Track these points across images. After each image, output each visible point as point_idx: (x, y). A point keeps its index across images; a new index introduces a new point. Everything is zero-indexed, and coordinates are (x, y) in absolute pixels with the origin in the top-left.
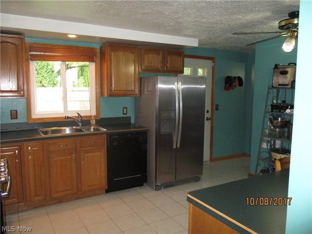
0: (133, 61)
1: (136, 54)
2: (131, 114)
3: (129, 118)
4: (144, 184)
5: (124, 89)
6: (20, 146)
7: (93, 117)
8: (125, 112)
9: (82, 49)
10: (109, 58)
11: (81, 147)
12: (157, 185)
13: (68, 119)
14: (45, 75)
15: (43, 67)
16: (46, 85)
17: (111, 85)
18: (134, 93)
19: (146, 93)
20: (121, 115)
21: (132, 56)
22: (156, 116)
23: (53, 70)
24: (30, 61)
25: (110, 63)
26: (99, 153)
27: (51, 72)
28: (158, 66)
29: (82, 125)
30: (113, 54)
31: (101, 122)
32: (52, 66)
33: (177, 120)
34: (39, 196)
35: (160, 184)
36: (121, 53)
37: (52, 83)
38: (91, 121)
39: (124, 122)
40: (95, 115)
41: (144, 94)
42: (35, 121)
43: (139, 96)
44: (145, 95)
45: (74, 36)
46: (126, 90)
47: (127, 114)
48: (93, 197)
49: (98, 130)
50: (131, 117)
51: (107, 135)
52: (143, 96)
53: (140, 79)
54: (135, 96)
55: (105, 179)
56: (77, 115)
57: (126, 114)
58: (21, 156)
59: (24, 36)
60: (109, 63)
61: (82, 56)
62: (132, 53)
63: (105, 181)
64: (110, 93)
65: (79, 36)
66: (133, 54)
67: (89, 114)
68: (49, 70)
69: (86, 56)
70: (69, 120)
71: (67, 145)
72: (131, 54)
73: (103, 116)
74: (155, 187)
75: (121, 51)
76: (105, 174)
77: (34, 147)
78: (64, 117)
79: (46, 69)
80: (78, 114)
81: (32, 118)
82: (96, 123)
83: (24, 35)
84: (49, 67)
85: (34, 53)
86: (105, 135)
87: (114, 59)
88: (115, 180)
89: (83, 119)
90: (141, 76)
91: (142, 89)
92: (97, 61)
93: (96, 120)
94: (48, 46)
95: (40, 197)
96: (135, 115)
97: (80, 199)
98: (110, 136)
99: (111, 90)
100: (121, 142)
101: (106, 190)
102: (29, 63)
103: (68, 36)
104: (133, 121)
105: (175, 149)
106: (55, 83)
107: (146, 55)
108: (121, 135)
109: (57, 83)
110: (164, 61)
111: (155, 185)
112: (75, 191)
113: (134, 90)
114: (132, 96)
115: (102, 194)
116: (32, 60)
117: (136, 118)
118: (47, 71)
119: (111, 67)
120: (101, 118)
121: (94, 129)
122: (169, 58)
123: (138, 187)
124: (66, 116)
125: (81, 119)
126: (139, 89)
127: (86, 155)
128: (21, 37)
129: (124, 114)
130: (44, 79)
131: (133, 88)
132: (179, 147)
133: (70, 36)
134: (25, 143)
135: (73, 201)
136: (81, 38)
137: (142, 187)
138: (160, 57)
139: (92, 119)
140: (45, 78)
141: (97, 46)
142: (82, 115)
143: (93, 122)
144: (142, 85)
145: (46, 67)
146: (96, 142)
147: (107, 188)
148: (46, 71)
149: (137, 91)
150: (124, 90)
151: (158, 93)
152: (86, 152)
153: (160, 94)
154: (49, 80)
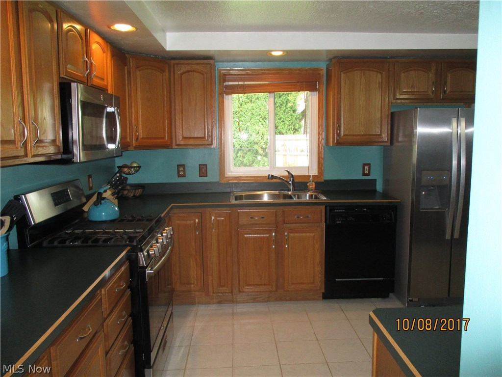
0: (379, 86)
1: (384, 73)
2: (377, 174)
3: (374, 182)
4: (391, 295)
5: (362, 133)
6: (201, 213)
7: (311, 178)
8: (367, 172)
9: (298, 71)
10: (336, 82)
11: (284, 222)
12: (410, 300)
13: (272, 179)
14: (283, 116)
15: (281, 104)
16: (284, 131)
17: (340, 127)
18: (381, 140)
19: (400, 139)
20: (360, 177)
21: (376, 78)
22: (413, 180)
23: (294, 109)
24: (225, 95)
25: (338, 92)
26: (312, 234)
27: (292, 112)
28: (427, 92)
29: (294, 190)
30: (343, 75)
31: (324, 186)
32: (294, 103)
33: (454, 188)
34: (223, 286)
35: (417, 300)
36: (357, 74)
37: (293, 128)
38: (308, 184)
39: (365, 187)
40: (317, 174)
41: (398, 141)
42: (229, 180)
43: (388, 144)
44: (400, 142)
45: (280, 53)
46: (366, 135)
47: (370, 175)
48: (303, 302)
49: (316, 197)
50: (376, 180)
51: (326, 207)
52: (396, 144)
53: (392, 115)
54: (382, 144)
55: (320, 276)
56: (287, 174)
57: (368, 174)
58: (202, 227)
59: (214, 61)
60: (336, 92)
61: (298, 82)
62: (377, 72)
63: (320, 279)
64: (338, 140)
65: (288, 53)
66: (379, 74)
67: (306, 174)
68: (289, 109)
69: (303, 82)
70: (274, 181)
71: (262, 218)
72: (375, 73)
73: (328, 177)
74: (408, 303)
75: (357, 70)
76: (321, 268)
77: (219, 217)
78: (266, 176)
79: (285, 108)
80: (288, 172)
81: (226, 176)
82: (315, 187)
83: (214, 59)
84: (290, 105)
85: (231, 83)
86: (323, 207)
87: (345, 83)
88: (337, 280)
89: (296, 180)
90: (393, 110)
91: (395, 132)
92: (321, 90)
93: (316, 183)
94: (248, 72)
95: (225, 288)
96: (384, 178)
97: (283, 300)
98: (330, 209)
99: (339, 135)
100: (348, 219)
101: (323, 293)
102: (223, 98)
103: (271, 54)
104: (379, 187)
105: (448, 240)
106: (297, 128)
107: (404, 73)
108: (350, 208)
109: (299, 128)
110: (440, 82)
111: (408, 299)
112: (274, 289)
113: (379, 134)
114: (376, 144)
115: (317, 300)
116: (228, 94)
117: (386, 182)
118: (286, 111)
119: (340, 98)
120: (324, 180)
121: (311, 196)
122: (449, 76)
123: (379, 299)
124: (269, 175)
125: (293, 181)
126: (390, 132)
127: (292, 235)
128: (211, 62)
129: (364, 174)
130: (282, 123)
131: (378, 131)
132: (458, 237)
133: (275, 53)
134: (208, 210)
135: (272, 303)
136: (290, 55)
137: (387, 299)
138: (432, 75)
139: (310, 182)
140: (283, 121)
141: (323, 66)
142: (294, 174)
143: (312, 186)
144: (396, 125)
145: (284, 105)
146: (308, 217)
147: (323, 291)
148: (284, 111)
149: (385, 137)
150: (363, 135)
151: (416, 140)
152: (292, 231)
153: (420, 140)
154: (288, 123)
